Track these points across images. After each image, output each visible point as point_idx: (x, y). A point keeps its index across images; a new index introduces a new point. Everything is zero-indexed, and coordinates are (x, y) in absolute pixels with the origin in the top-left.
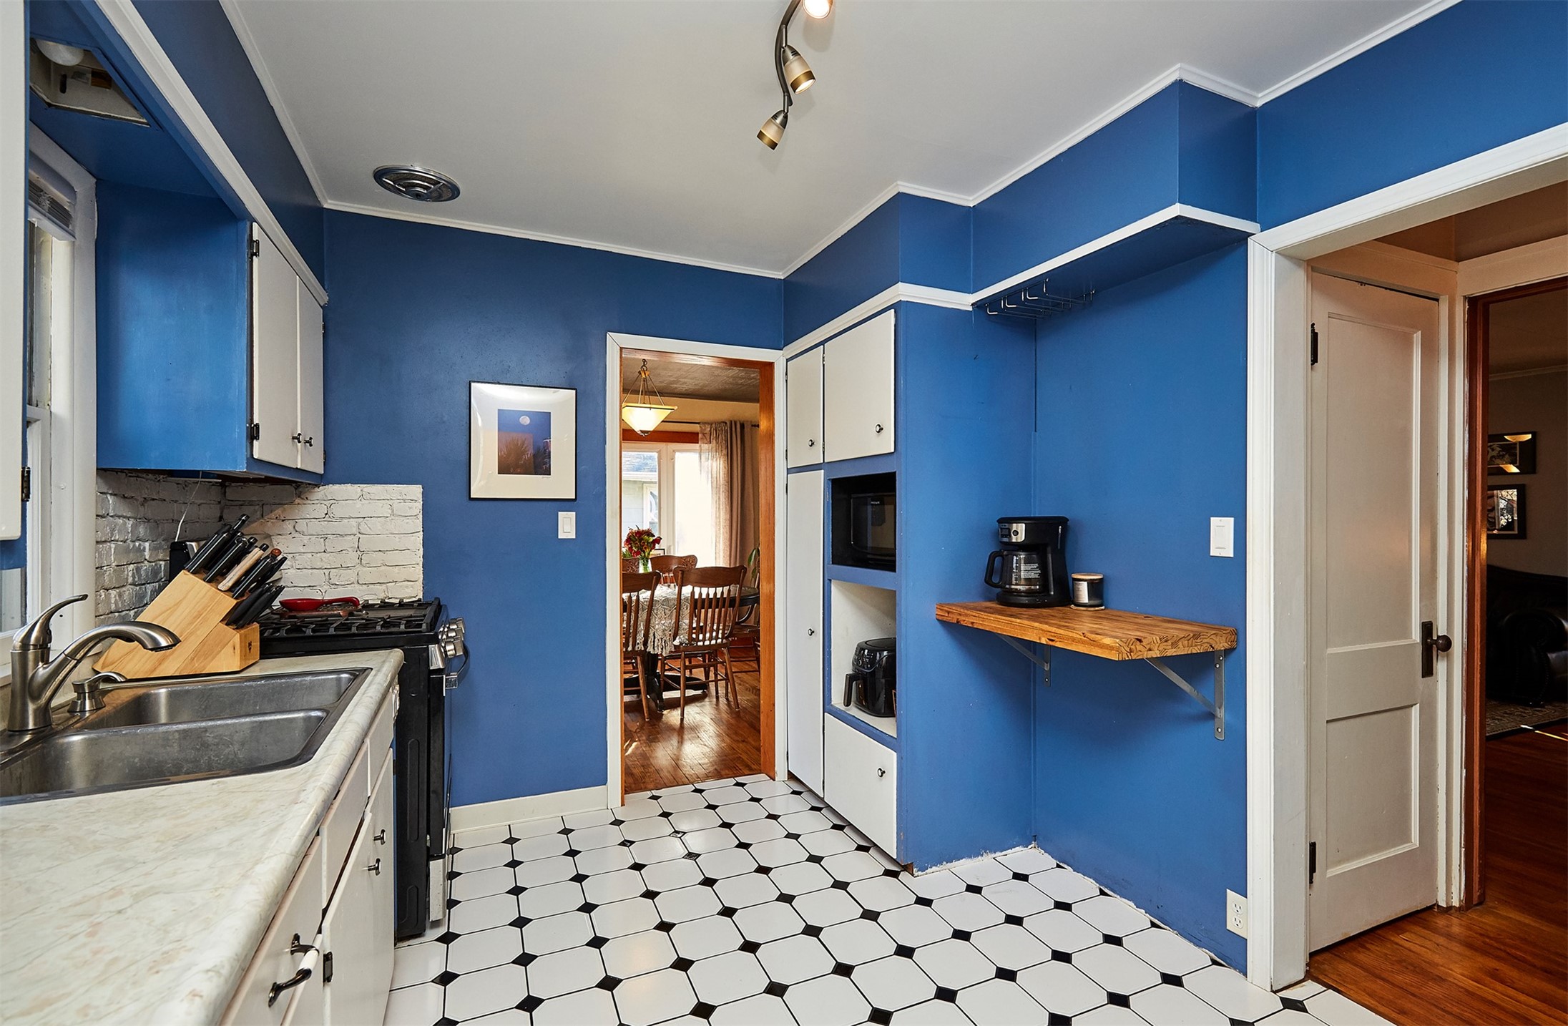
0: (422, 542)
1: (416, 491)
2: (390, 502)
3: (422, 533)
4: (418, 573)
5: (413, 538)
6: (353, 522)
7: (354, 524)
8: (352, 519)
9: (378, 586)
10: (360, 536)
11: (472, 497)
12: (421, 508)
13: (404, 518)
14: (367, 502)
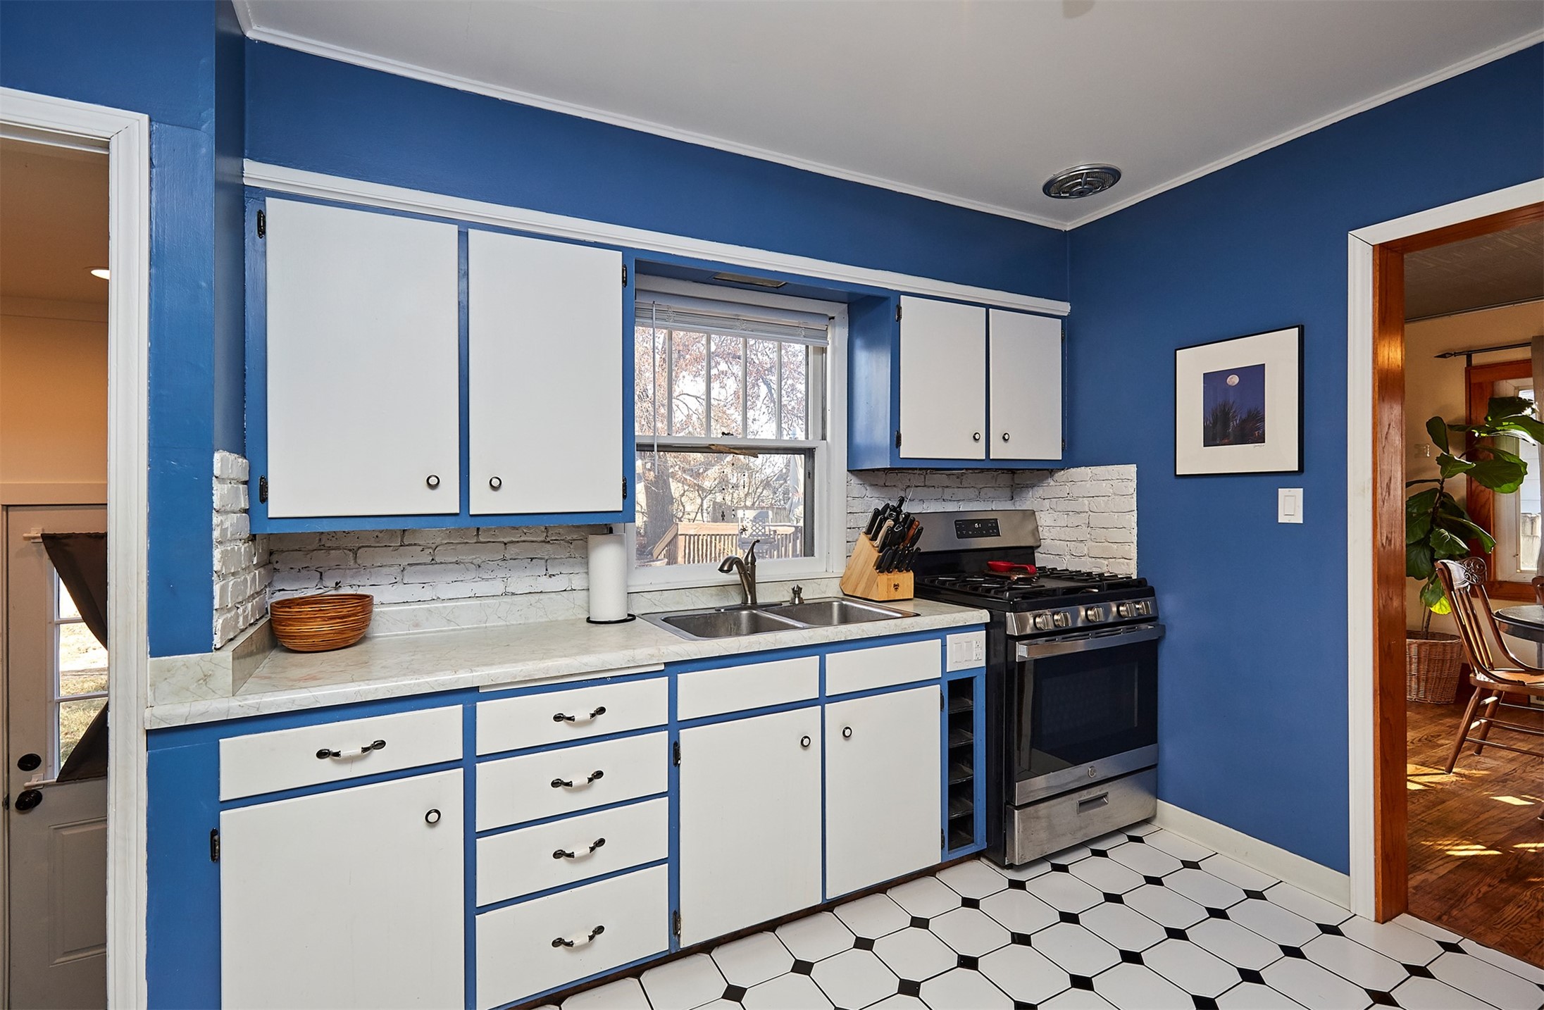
0: (1136, 520)
1: (1133, 469)
2: (1111, 482)
3: (1136, 512)
4: (1133, 551)
5: (1128, 516)
6: (1086, 501)
7: (1087, 502)
8: (1085, 499)
9: (1102, 561)
10: (1091, 513)
11: (1177, 474)
12: (1135, 487)
13: (1121, 497)
14: (1095, 482)
